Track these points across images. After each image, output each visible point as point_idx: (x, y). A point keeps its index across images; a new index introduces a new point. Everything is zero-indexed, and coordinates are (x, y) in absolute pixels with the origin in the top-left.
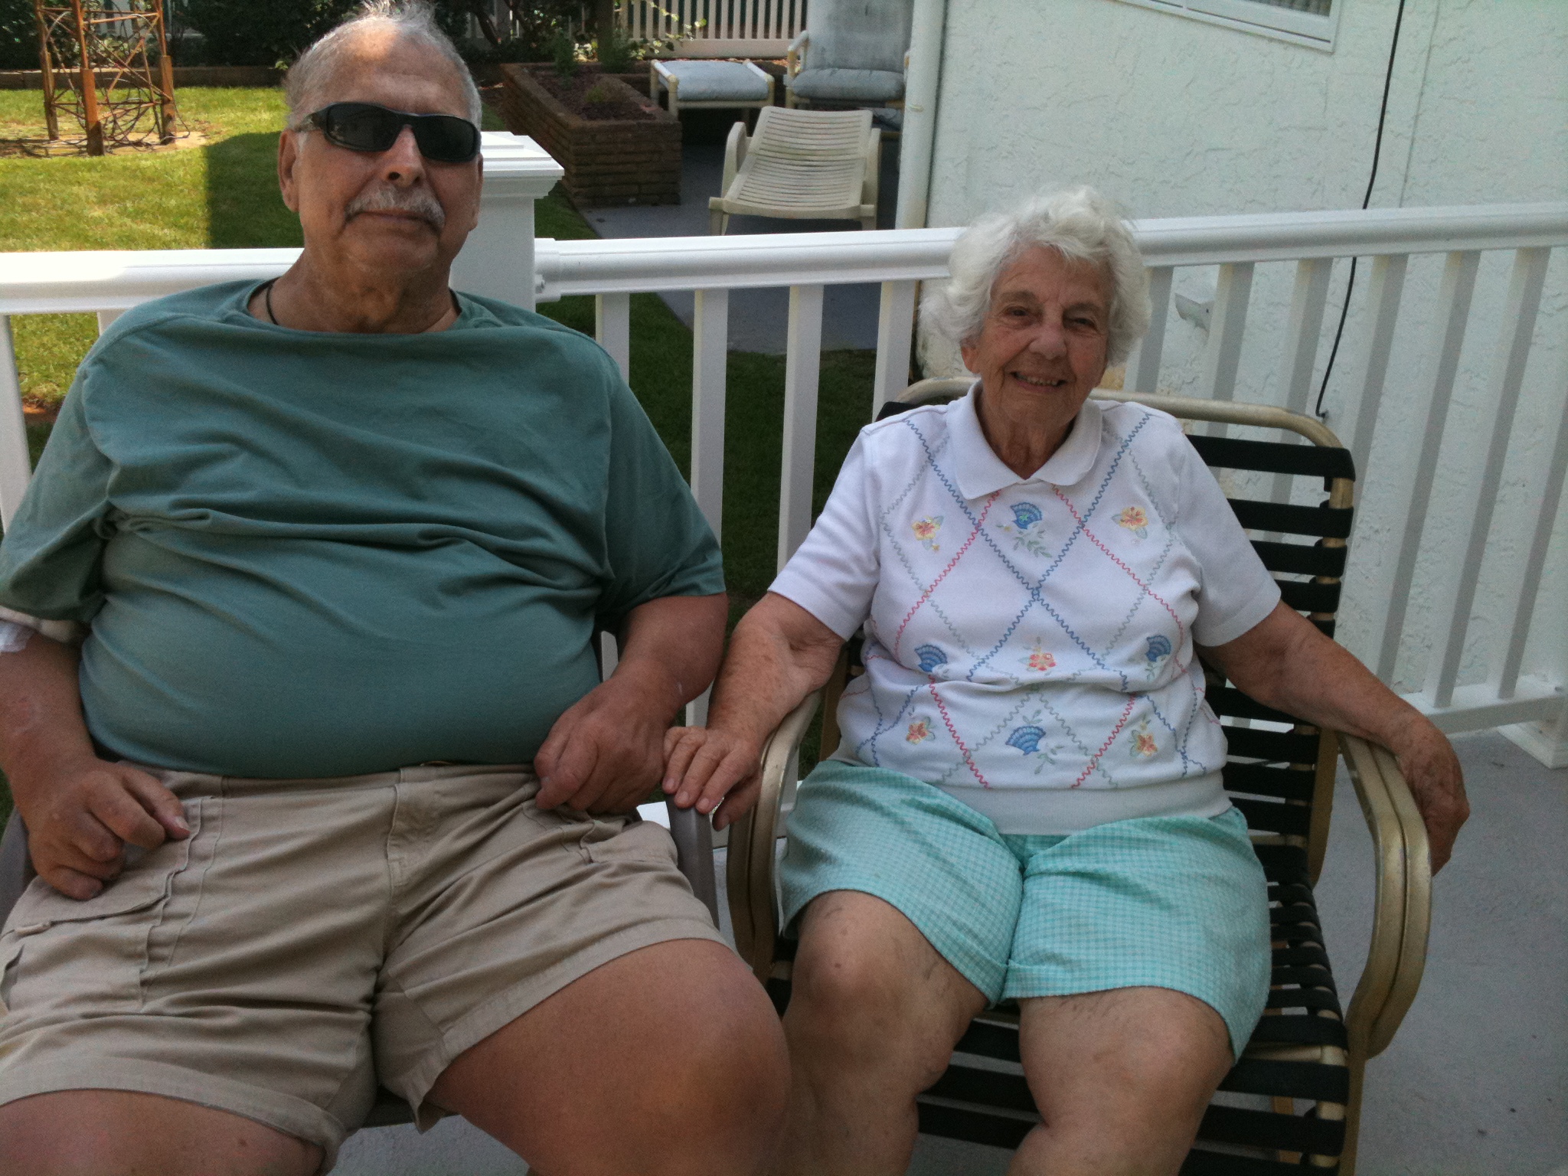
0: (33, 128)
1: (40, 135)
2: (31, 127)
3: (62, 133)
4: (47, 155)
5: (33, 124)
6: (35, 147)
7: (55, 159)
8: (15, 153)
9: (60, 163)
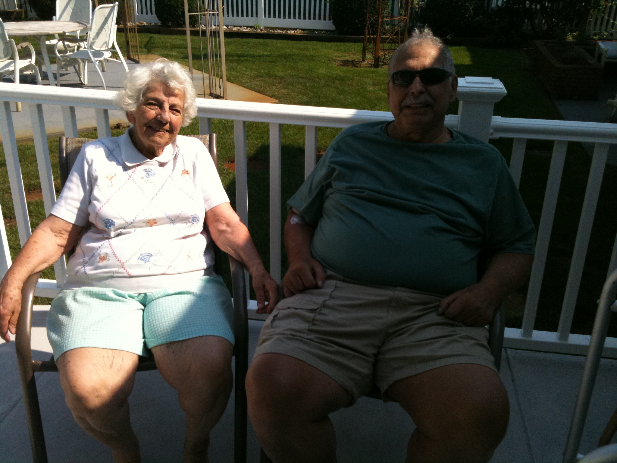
0: (357, 57)
1: (359, 59)
2: (357, 56)
3: (367, 59)
4: (360, 67)
5: (358, 55)
6: (357, 64)
7: (362, 68)
8: (350, 65)
9: (363, 70)
